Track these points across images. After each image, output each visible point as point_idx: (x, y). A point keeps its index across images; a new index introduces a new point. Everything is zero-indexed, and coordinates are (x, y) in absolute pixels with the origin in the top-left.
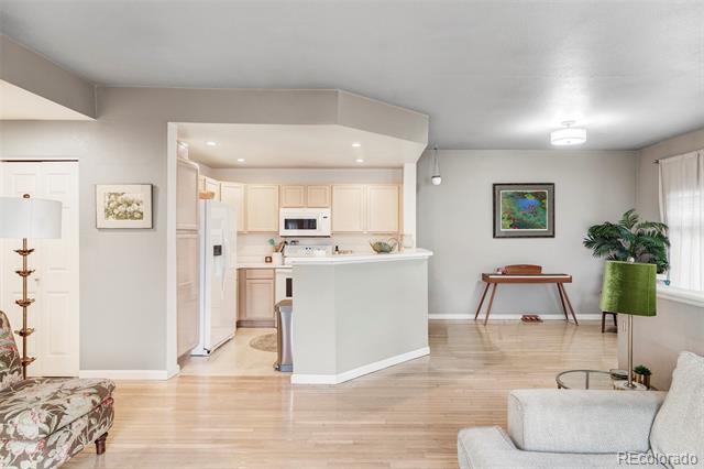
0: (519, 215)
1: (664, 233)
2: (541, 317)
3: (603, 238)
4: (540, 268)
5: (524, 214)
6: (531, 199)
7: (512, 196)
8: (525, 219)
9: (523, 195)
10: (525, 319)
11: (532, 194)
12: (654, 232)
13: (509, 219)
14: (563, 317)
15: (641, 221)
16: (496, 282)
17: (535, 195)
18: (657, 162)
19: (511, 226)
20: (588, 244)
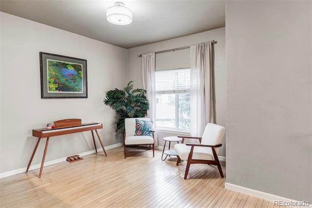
0: (63, 80)
1: (145, 95)
2: (81, 155)
3: (114, 98)
4: (80, 120)
5: (67, 80)
6: (71, 69)
7: (57, 65)
8: (67, 84)
9: (65, 65)
10: (69, 160)
11: (72, 65)
12: (140, 95)
13: (55, 83)
14: (94, 151)
15: (135, 88)
16: (48, 136)
17: (74, 66)
18: (141, 56)
19: (56, 89)
20: (107, 102)
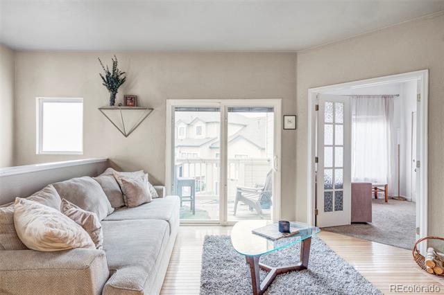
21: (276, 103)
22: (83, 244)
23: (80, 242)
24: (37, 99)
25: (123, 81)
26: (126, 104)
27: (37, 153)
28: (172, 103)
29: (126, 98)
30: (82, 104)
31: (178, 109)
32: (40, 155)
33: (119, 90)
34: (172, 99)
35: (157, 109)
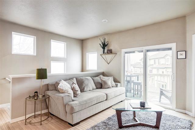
21: (173, 45)
22: (68, 93)
23: (68, 92)
24: (87, 53)
25: (107, 44)
26: (108, 53)
27: (87, 69)
28: (124, 51)
29: (108, 50)
30: (97, 54)
31: (126, 53)
32: (88, 70)
33: (105, 48)
34: (123, 49)
35: (118, 53)
